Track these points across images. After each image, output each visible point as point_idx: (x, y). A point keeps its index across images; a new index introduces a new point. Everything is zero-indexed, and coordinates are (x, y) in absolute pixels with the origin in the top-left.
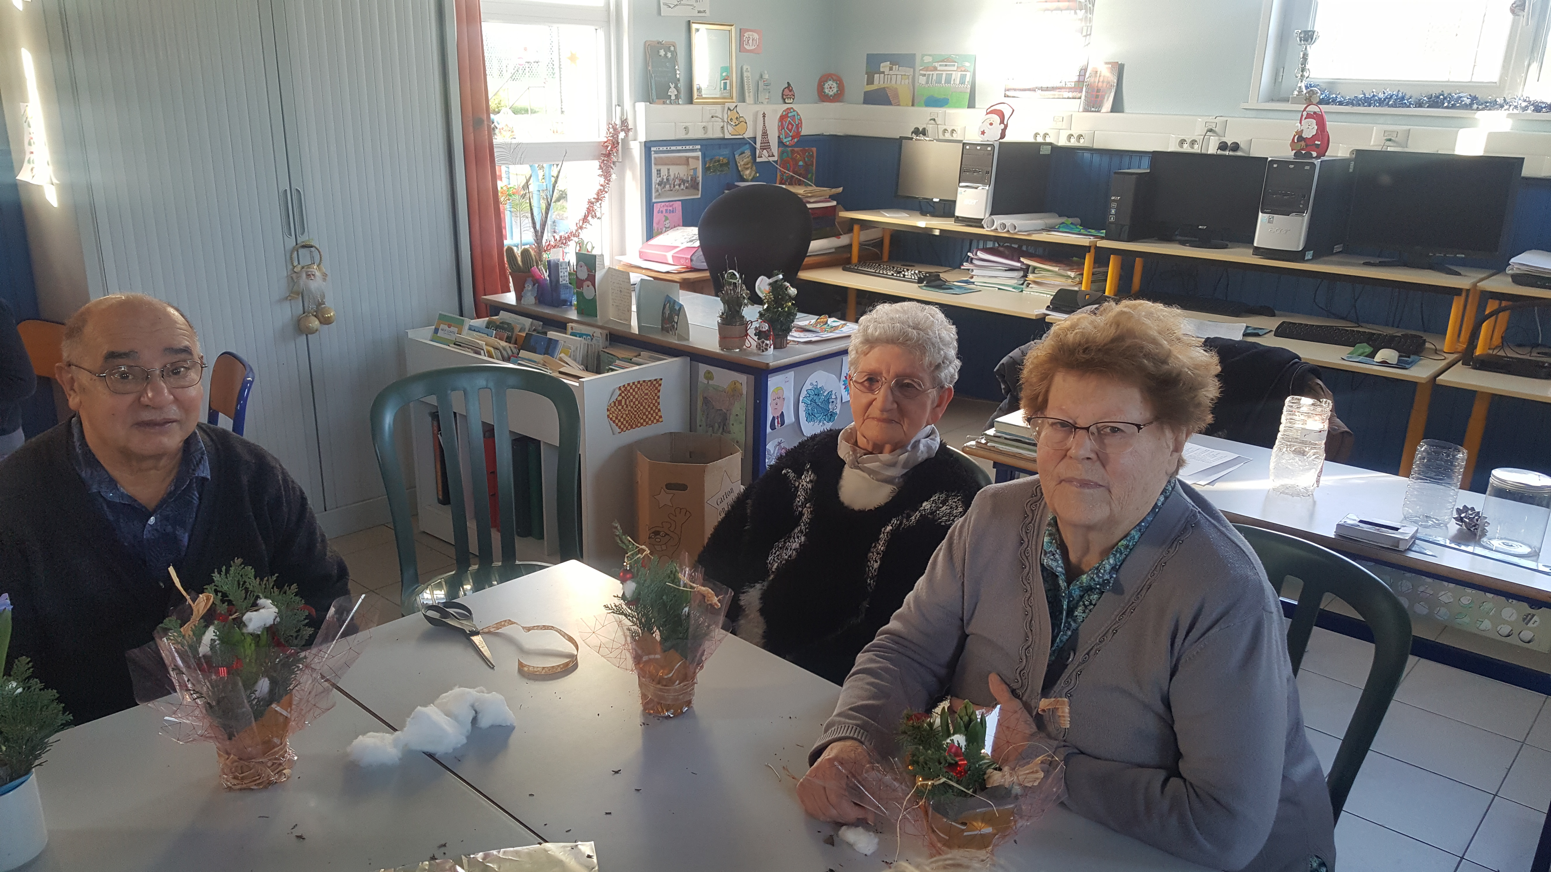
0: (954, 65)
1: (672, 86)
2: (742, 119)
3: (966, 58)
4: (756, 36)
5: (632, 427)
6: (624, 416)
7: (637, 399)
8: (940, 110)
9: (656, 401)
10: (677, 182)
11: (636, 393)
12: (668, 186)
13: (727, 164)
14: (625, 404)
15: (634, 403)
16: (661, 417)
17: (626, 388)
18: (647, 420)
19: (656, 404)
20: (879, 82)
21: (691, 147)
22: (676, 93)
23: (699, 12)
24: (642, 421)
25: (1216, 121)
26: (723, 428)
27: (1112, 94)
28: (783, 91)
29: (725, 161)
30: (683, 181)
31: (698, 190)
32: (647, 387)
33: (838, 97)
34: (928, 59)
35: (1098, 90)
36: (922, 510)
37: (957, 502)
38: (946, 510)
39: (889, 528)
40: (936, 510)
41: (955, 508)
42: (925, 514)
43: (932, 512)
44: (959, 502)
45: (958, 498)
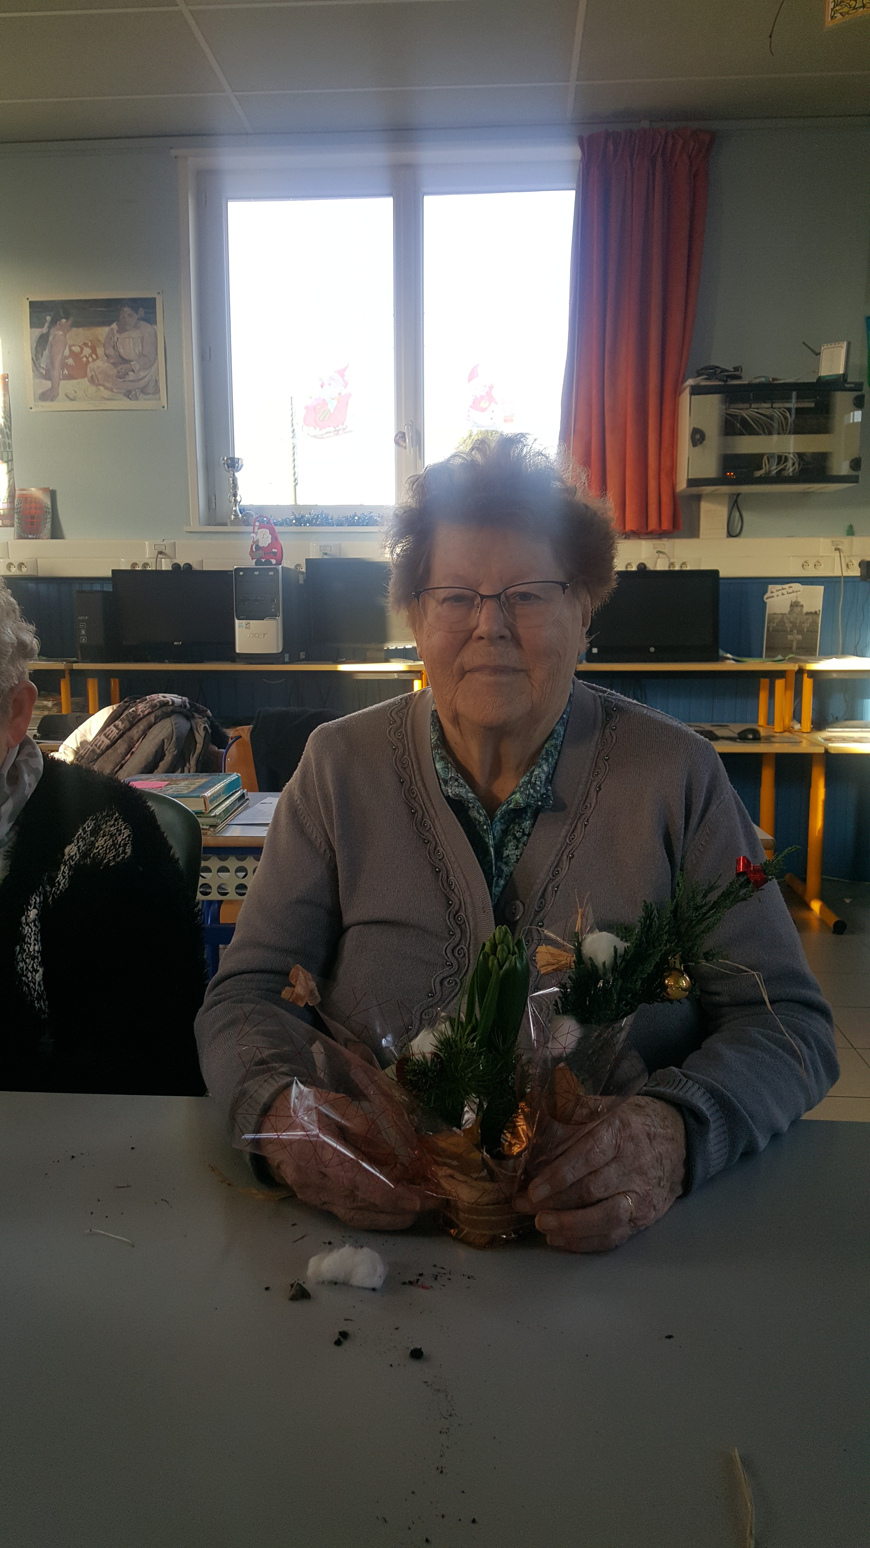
25: (165, 542)
27: (49, 520)
35: (32, 517)
36: (68, 859)
37: (116, 823)
38: (105, 843)
39: (33, 913)
40: (90, 850)
41: (118, 833)
42: (75, 864)
43: (85, 855)
44: (118, 823)
45: (115, 817)
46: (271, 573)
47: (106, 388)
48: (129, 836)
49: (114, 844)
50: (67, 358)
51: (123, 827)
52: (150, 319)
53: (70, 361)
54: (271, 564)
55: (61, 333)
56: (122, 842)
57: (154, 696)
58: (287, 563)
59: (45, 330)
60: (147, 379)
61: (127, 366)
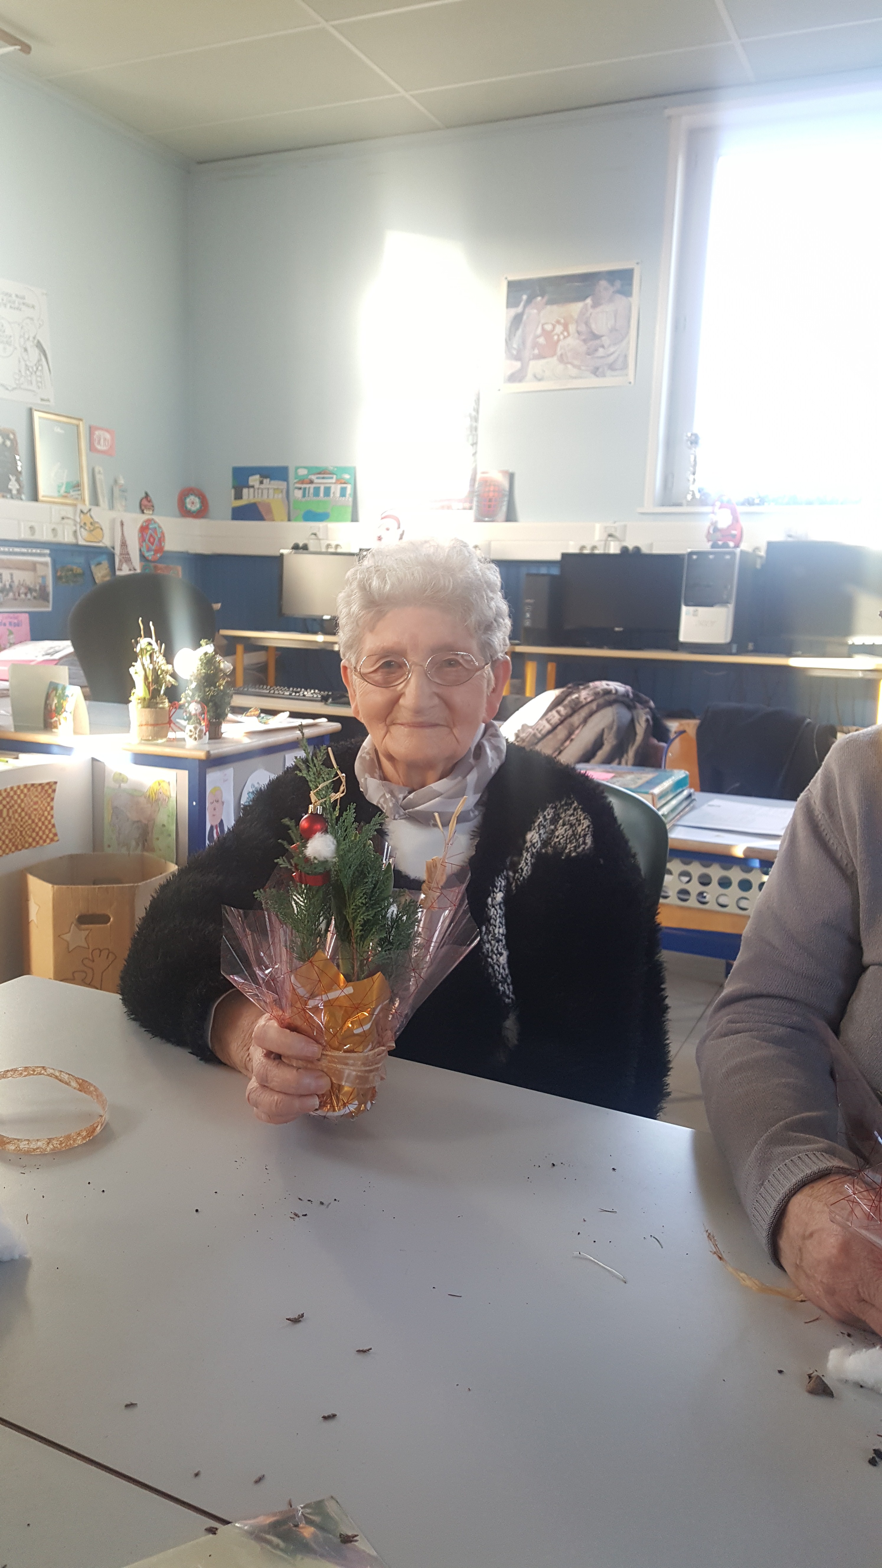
0: (332, 478)
1: (13, 478)
2: (97, 525)
3: (345, 470)
4: (108, 436)
5: (17, 849)
6: (7, 832)
7: (23, 810)
8: (321, 525)
9: (49, 814)
10: (23, 590)
11: (22, 801)
12: (11, 595)
13: (82, 575)
14: (8, 815)
15: (20, 815)
16: (55, 835)
17: (9, 793)
18: (37, 839)
19: (49, 817)
20: (248, 497)
21: (38, 551)
22: (18, 487)
23: (42, 400)
24: (30, 840)
25: (616, 525)
26: (144, 845)
27: (505, 503)
28: (141, 501)
29: (79, 571)
30: (30, 590)
31: (48, 601)
32: (36, 793)
33: (202, 513)
34: (302, 472)
35: (490, 500)
36: (530, 847)
37: (575, 813)
38: (565, 832)
39: (499, 896)
40: (551, 838)
41: (577, 823)
42: (537, 852)
43: (545, 843)
44: (577, 814)
45: (573, 806)
46: (728, 557)
47: (574, 366)
48: (588, 826)
49: (574, 834)
50: (539, 337)
51: (582, 818)
52: (626, 291)
53: (542, 340)
54: (728, 547)
55: (535, 311)
56: (583, 832)
57: (597, 683)
58: (745, 546)
59: (519, 309)
60: (616, 355)
61: (598, 342)
